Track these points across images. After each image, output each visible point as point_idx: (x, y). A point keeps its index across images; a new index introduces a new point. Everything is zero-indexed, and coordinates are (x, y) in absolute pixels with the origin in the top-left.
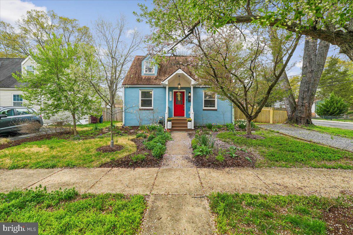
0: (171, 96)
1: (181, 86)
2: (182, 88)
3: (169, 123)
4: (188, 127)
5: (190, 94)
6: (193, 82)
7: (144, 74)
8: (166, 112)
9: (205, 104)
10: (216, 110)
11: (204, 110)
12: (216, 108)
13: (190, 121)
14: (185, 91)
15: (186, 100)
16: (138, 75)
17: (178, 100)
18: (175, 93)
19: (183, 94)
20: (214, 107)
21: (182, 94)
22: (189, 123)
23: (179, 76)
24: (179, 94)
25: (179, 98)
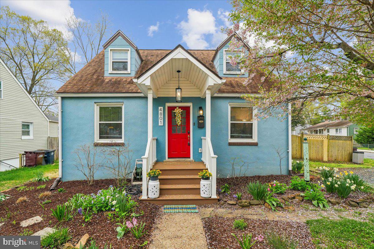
0: (160, 116)
1: (183, 96)
2: (184, 99)
3: (152, 183)
4: (202, 192)
5: (201, 112)
6: (212, 80)
7: (110, 74)
8: (146, 155)
9: (231, 133)
10: (256, 144)
11: (230, 144)
12: (255, 139)
13: (207, 178)
14: (190, 104)
15: (194, 124)
16: (98, 76)
17: (177, 125)
18: (171, 109)
19: (186, 113)
20: (251, 137)
21: (185, 111)
22: (203, 182)
23: (179, 71)
24: (178, 111)
25: (179, 121)
